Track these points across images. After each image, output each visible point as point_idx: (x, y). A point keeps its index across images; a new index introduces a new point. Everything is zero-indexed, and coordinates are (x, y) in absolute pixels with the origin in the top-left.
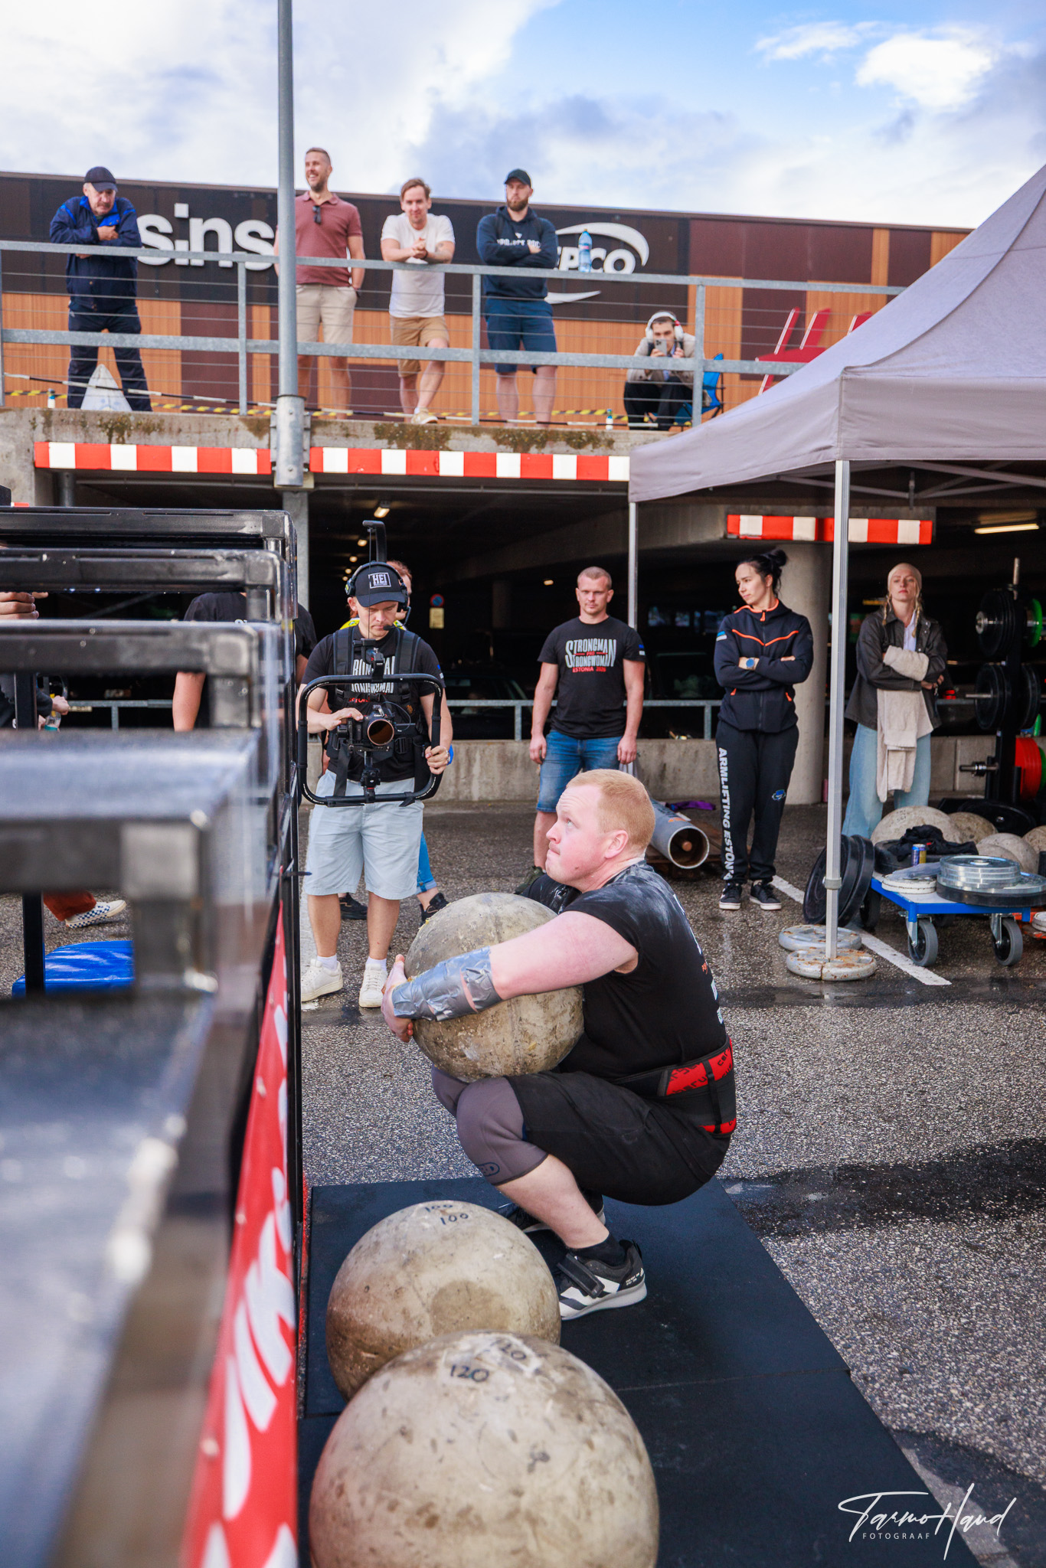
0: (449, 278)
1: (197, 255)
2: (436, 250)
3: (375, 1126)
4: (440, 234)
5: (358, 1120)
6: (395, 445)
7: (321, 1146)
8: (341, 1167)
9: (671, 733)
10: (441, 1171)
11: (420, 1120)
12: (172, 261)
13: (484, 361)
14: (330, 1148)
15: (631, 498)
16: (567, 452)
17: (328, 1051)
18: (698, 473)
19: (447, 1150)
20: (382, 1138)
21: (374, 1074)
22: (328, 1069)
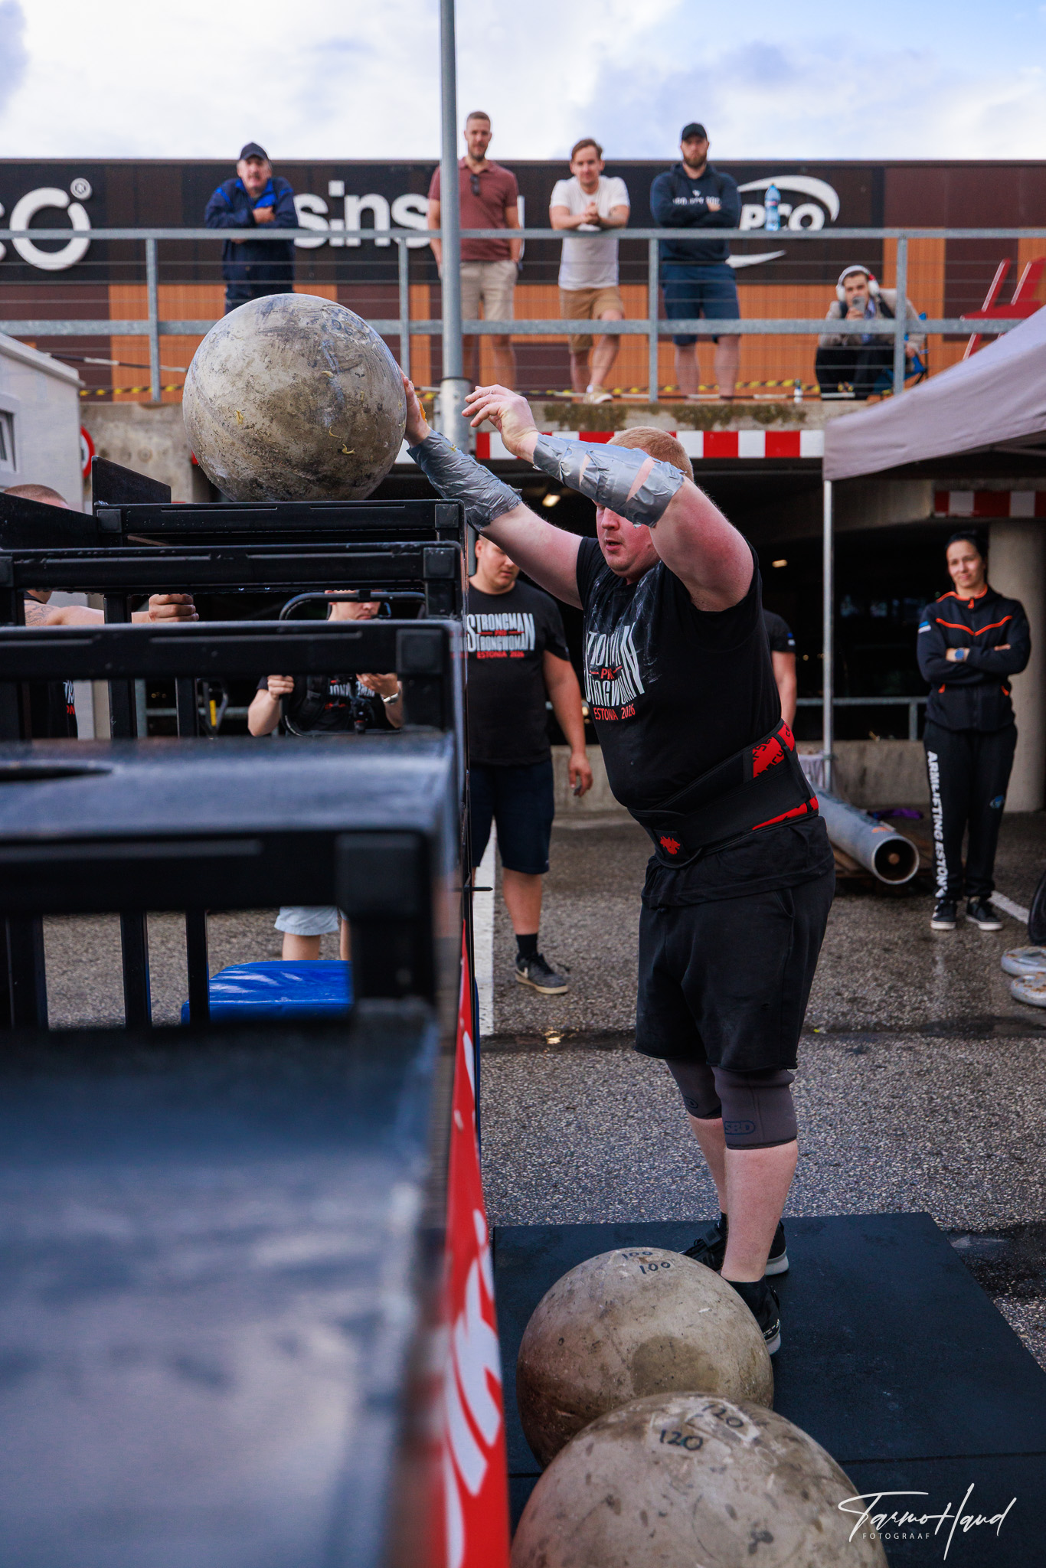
0: (623, 243)
1: (353, 234)
2: (610, 214)
3: (559, 1162)
4: (614, 196)
5: (540, 1157)
6: (566, 427)
7: (502, 1183)
8: (524, 1206)
9: (872, 734)
10: (632, 1214)
11: (607, 1158)
12: (327, 242)
13: (663, 332)
14: (511, 1185)
15: (825, 475)
16: (754, 428)
17: (505, 1080)
18: (902, 446)
19: (637, 1191)
20: (567, 1175)
21: (556, 1106)
22: (507, 1100)
